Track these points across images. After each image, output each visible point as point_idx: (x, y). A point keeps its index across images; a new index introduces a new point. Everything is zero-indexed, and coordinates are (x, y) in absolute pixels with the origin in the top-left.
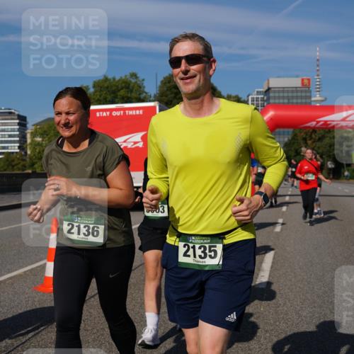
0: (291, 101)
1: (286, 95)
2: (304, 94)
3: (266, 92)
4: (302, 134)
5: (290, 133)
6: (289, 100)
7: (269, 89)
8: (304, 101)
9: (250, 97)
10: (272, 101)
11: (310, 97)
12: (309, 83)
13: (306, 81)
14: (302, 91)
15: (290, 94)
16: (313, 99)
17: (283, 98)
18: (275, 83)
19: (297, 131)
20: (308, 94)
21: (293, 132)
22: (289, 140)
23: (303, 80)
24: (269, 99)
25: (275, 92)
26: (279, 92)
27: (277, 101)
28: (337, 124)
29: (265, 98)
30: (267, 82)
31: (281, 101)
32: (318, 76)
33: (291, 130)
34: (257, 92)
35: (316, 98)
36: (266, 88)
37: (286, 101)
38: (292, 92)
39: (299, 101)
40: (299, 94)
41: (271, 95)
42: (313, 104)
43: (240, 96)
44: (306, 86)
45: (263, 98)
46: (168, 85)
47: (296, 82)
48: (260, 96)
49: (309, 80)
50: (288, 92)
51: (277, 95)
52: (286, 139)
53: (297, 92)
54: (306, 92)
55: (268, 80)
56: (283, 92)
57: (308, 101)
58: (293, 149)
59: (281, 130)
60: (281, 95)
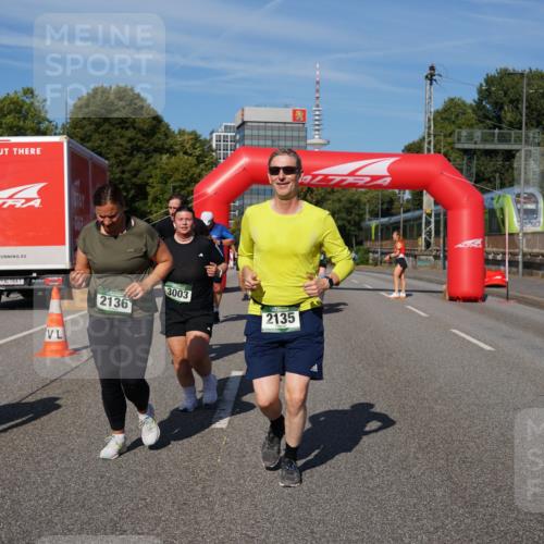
0: (276, 143)
1: (269, 133)
2: (295, 134)
3: (239, 127)
6: (273, 141)
7: (244, 123)
8: (296, 143)
9: (214, 135)
10: (247, 142)
11: (305, 138)
12: (304, 116)
13: (299, 114)
14: (292, 129)
15: (276, 133)
16: (309, 141)
17: (265, 138)
18: (253, 114)
20: (302, 134)
23: (294, 112)
24: (243, 138)
25: (252, 128)
26: (258, 128)
27: (255, 143)
28: (343, 181)
29: (238, 137)
30: (240, 113)
31: (262, 143)
32: (318, 106)
34: (226, 127)
35: (314, 140)
36: (240, 122)
37: (269, 143)
38: (279, 129)
39: (289, 143)
40: (289, 134)
41: (247, 132)
42: (309, 148)
43: (199, 132)
44: (299, 120)
45: (235, 136)
46: (86, 110)
47: (285, 115)
48: (229, 134)
49: (304, 111)
50: (272, 129)
51: (255, 132)
53: (286, 129)
54: (299, 130)
55: (243, 110)
56: (265, 129)
57: (302, 144)
59: (261, 186)
60: (262, 133)
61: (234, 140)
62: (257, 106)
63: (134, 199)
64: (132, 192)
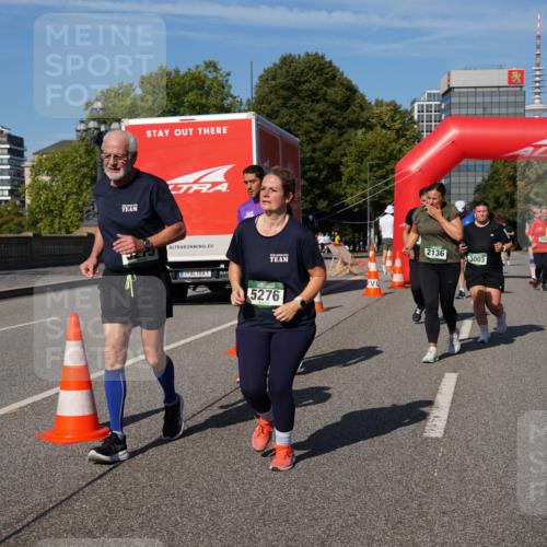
0: (489, 111)
1: (479, 99)
2: (512, 99)
3: (444, 95)
4: (508, 169)
5: (487, 168)
6: (484, 108)
7: (450, 89)
8: (511, 110)
9: (416, 104)
10: (454, 111)
11: (524, 103)
12: (522, 78)
13: (516, 76)
14: (508, 94)
15: (488, 99)
16: (528, 107)
17: (476, 105)
18: (460, 79)
19: (499, 164)
20: (519, 99)
21: (492, 166)
22: (484, 179)
23: (510, 73)
24: (449, 107)
25: (460, 94)
26: (467, 95)
27: (464, 111)
29: (443, 106)
30: (446, 76)
31: (471, 111)
32: (538, 65)
33: (488, 162)
34: (429, 95)
35: (534, 105)
36: (445, 88)
37: (480, 111)
38: (492, 94)
39: (503, 111)
40: (503, 99)
41: (454, 100)
42: (528, 115)
43: (398, 103)
44: (516, 83)
45: (440, 105)
46: (273, 83)
47: (500, 78)
48: (433, 103)
49: (522, 72)
50: (484, 94)
51: (464, 100)
52: (479, 180)
53: (500, 94)
54: (515, 94)
55: (449, 75)
56: (475, 95)
57: (520, 110)
58: (491, 195)
59: (471, 162)
60: (472, 100)
61: (439, 109)
62: (466, 69)
63: (327, 180)
64: (325, 173)
